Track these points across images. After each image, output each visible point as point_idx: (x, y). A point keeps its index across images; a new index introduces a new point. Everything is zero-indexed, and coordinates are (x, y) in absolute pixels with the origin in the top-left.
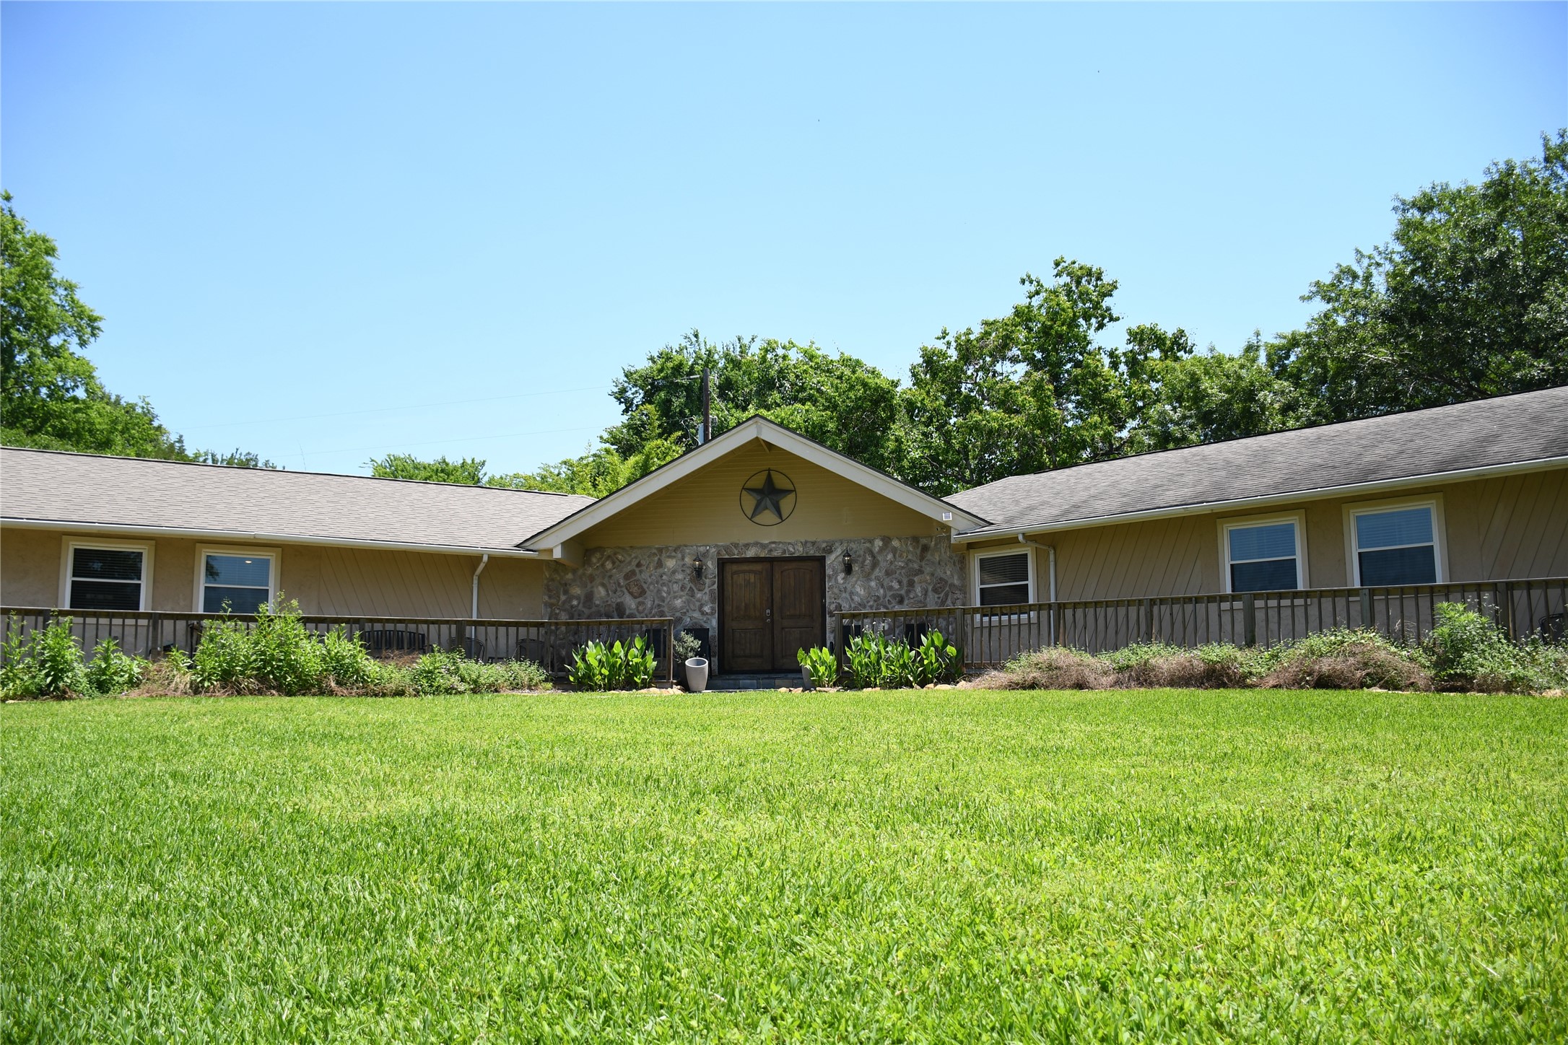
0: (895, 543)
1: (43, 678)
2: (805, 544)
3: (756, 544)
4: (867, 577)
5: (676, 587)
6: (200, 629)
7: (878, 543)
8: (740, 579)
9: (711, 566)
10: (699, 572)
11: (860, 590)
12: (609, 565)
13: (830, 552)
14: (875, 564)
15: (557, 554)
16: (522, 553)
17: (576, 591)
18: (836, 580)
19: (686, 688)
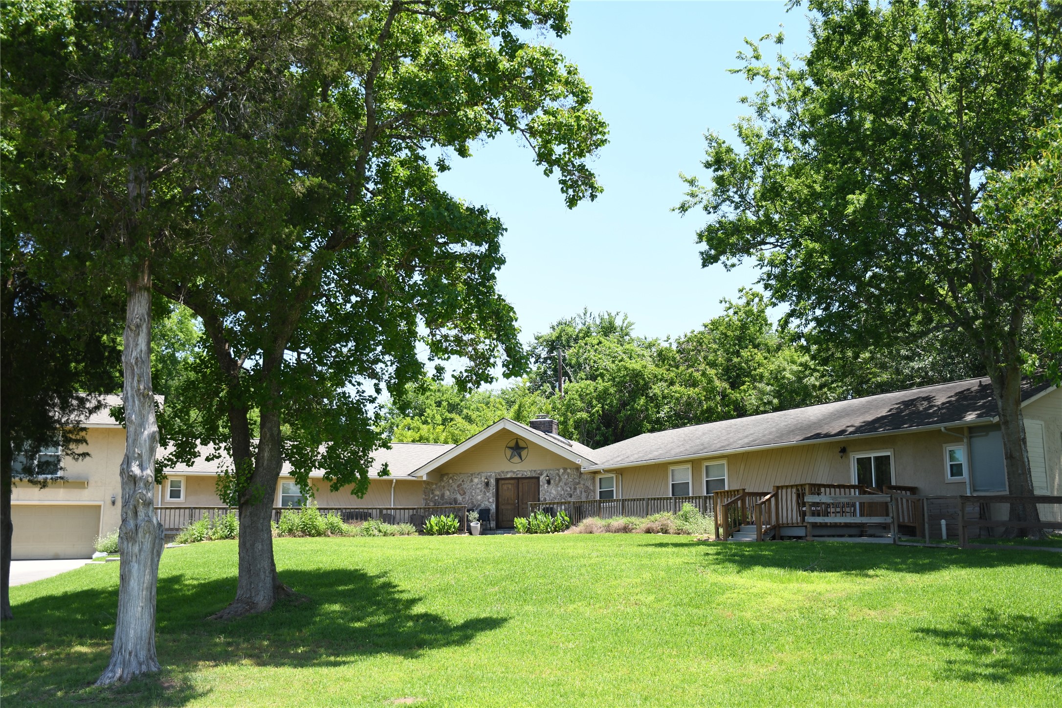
0: (569, 471)
1: (226, 532)
2: (531, 471)
3: (511, 471)
4: (557, 485)
5: (478, 491)
6: (280, 513)
7: (562, 471)
8: (505, 487)
9: (493, 482)
10: (487, 484)
11: (554, 492)
12: (451, 481)
13: (542, 475)
14: (560, 480)
15: (425, 478)
16: (410, 478)
17: (437, 493)
18: (544, 487)
19: (471, 534)
